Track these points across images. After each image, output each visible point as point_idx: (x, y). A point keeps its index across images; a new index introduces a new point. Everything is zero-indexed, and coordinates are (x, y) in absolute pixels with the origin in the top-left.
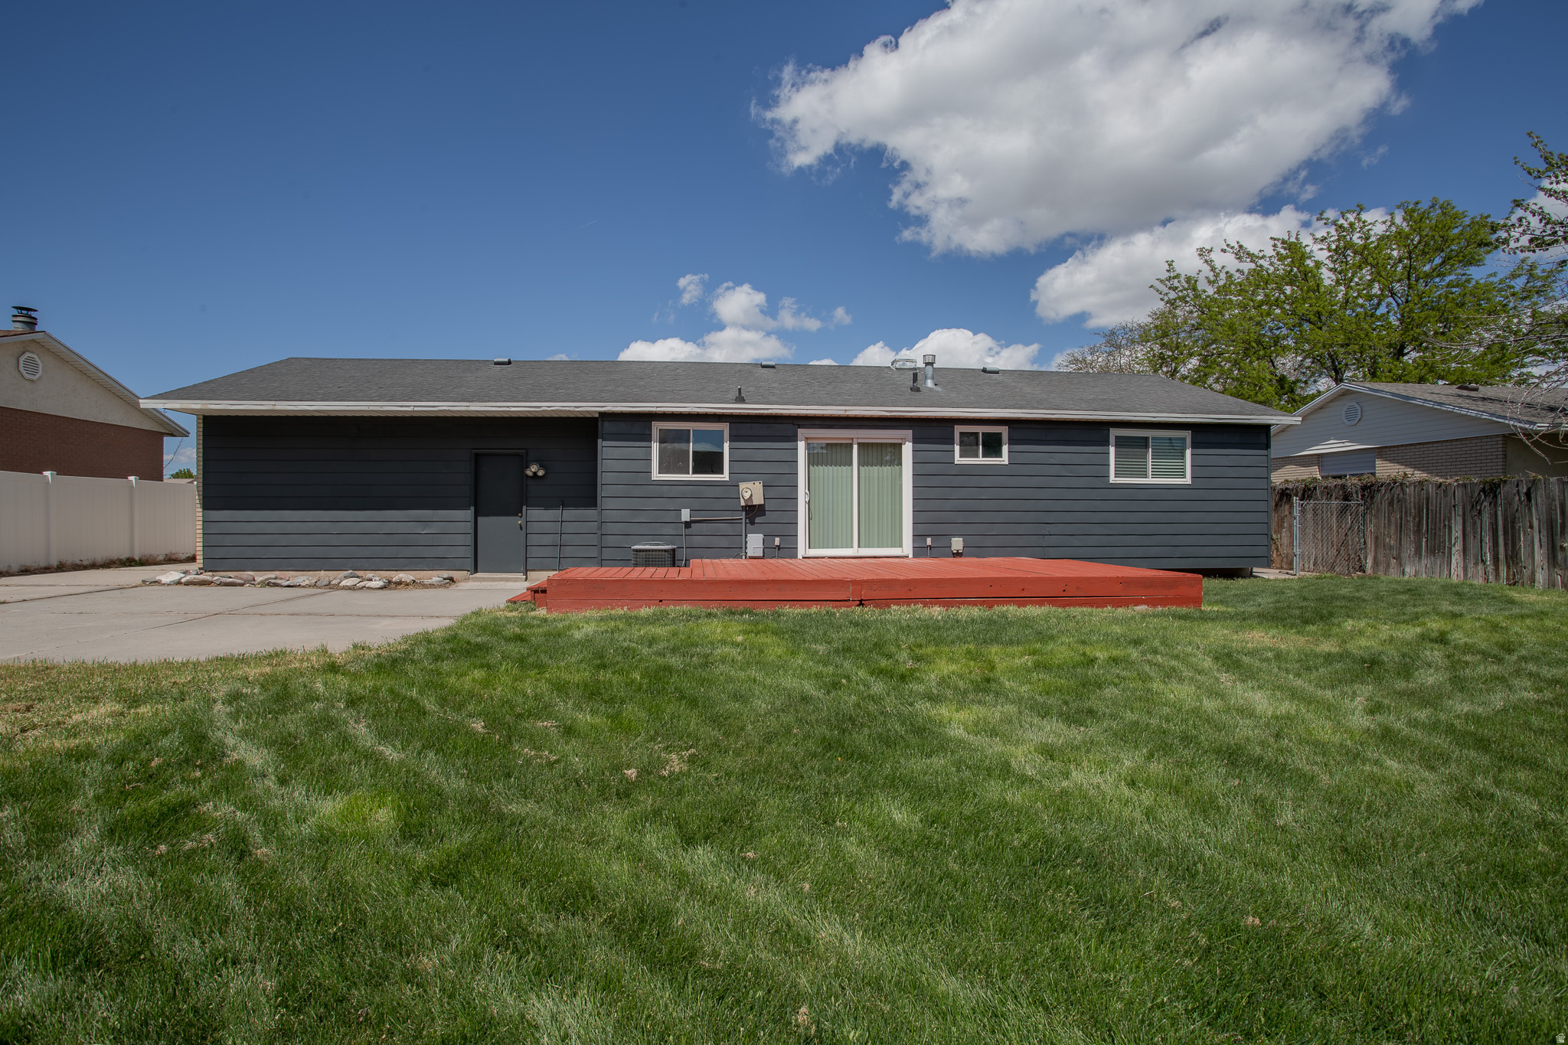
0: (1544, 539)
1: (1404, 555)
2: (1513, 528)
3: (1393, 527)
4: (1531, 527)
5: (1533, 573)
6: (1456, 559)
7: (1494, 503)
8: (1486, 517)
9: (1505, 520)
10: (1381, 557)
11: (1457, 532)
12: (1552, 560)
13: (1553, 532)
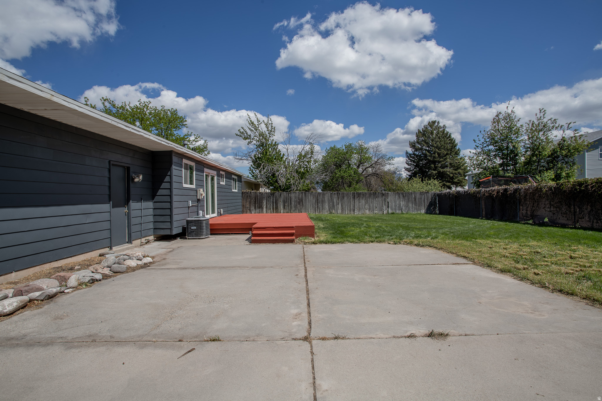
1: (252, 209)
2: (277, 202)
3: (248, 203)
4: (280, 202)
5: (280, 211)
6: (264, 210)
8: (271, 200)
9: (275, 200)
10: (244, 210)
11: (265, 203)
12: (284, 208)
13: (284, 202)
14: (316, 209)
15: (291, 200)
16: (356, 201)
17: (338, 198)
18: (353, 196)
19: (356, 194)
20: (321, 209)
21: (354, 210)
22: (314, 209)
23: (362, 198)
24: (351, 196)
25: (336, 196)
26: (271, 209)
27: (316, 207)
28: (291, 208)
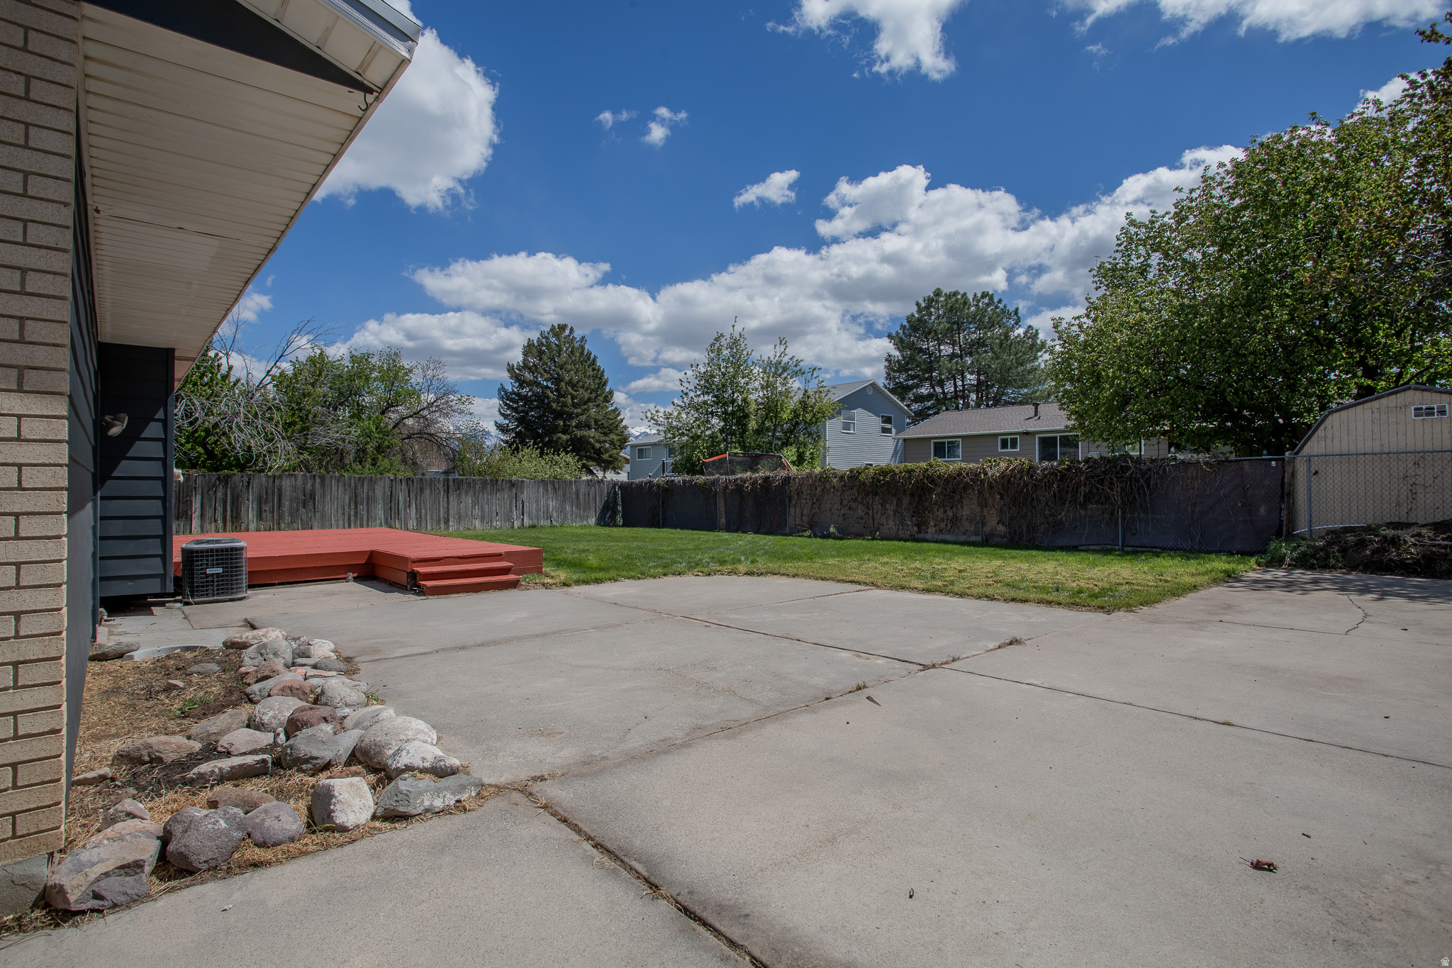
0: (255, 506)
2: (237, 500)
4: (248, 500)
5: (248, 526)
6: (196, 523)
7: (226, 487)
8: (219, 494)
9: (233, 496)
11: (196, 505)
12: (260, 516)
13: (260, 502)
14: (352, 518)
15: (280, 497)
16: (451, 499)
17: (409, 492)
18: (445, 488)
19: (451, 483)
20: (365, 518)
21: (448, 520)
22: (346, 518)
23: (467, 492)
24: (441, 486)
25: (404, 486)
26: (216, 521)
27: (352, 513)
28: (280, 517)
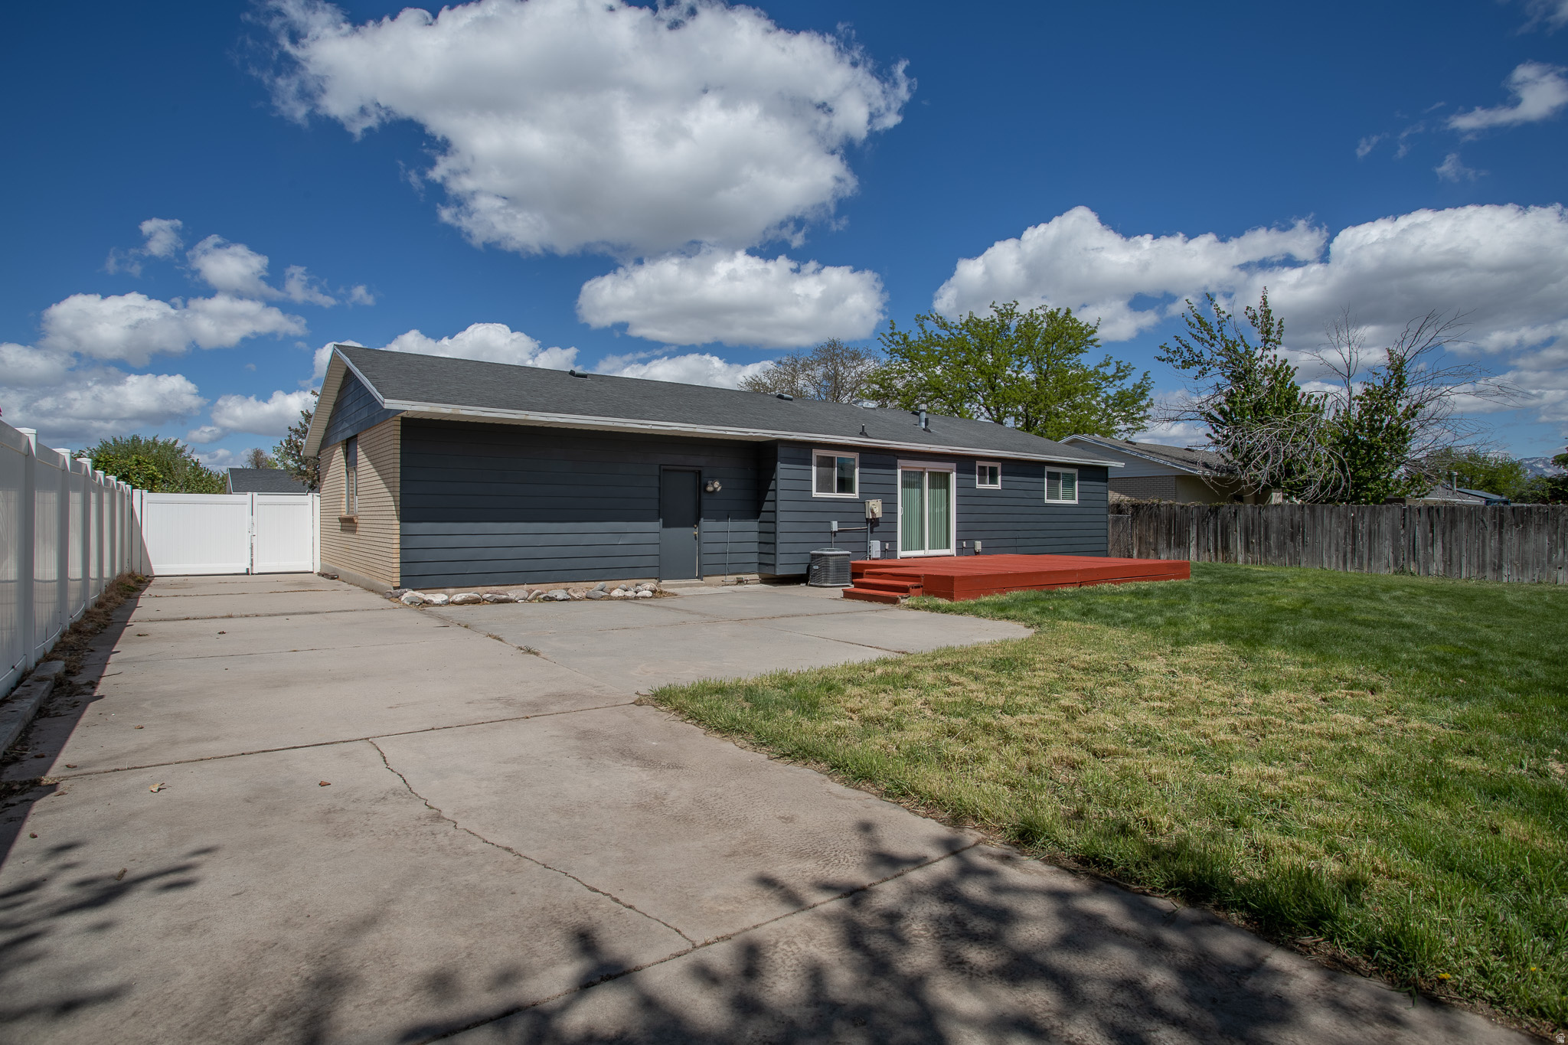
0: (1243, 538)
1: (1160, 547)
2: (1226, 531)
3: (1152, 531)
4: (1236, 531)
5: (1236, 556)
6: (1193, 550)
7: (1216, 518)
8: (1211, 525)
9: (1222, 527)
10: (1143, 549)
11: (1193, 534)
12: (1247, 549)
13: (1247, 534)
14: (1349, 555)
15: (1266, 528)
16: (1507, 537)
17: (1432, 526)
18: (1497, 520)
19: (1508, 514)
20: (1366, 556)
21: (1500, 567)
22: (1341, 555)
23: (1539, 527)
24: (1487, 519)
25: (1424, 517)
26: (1209, 551)
27: (1349, 549)
28: (1268, 550)
